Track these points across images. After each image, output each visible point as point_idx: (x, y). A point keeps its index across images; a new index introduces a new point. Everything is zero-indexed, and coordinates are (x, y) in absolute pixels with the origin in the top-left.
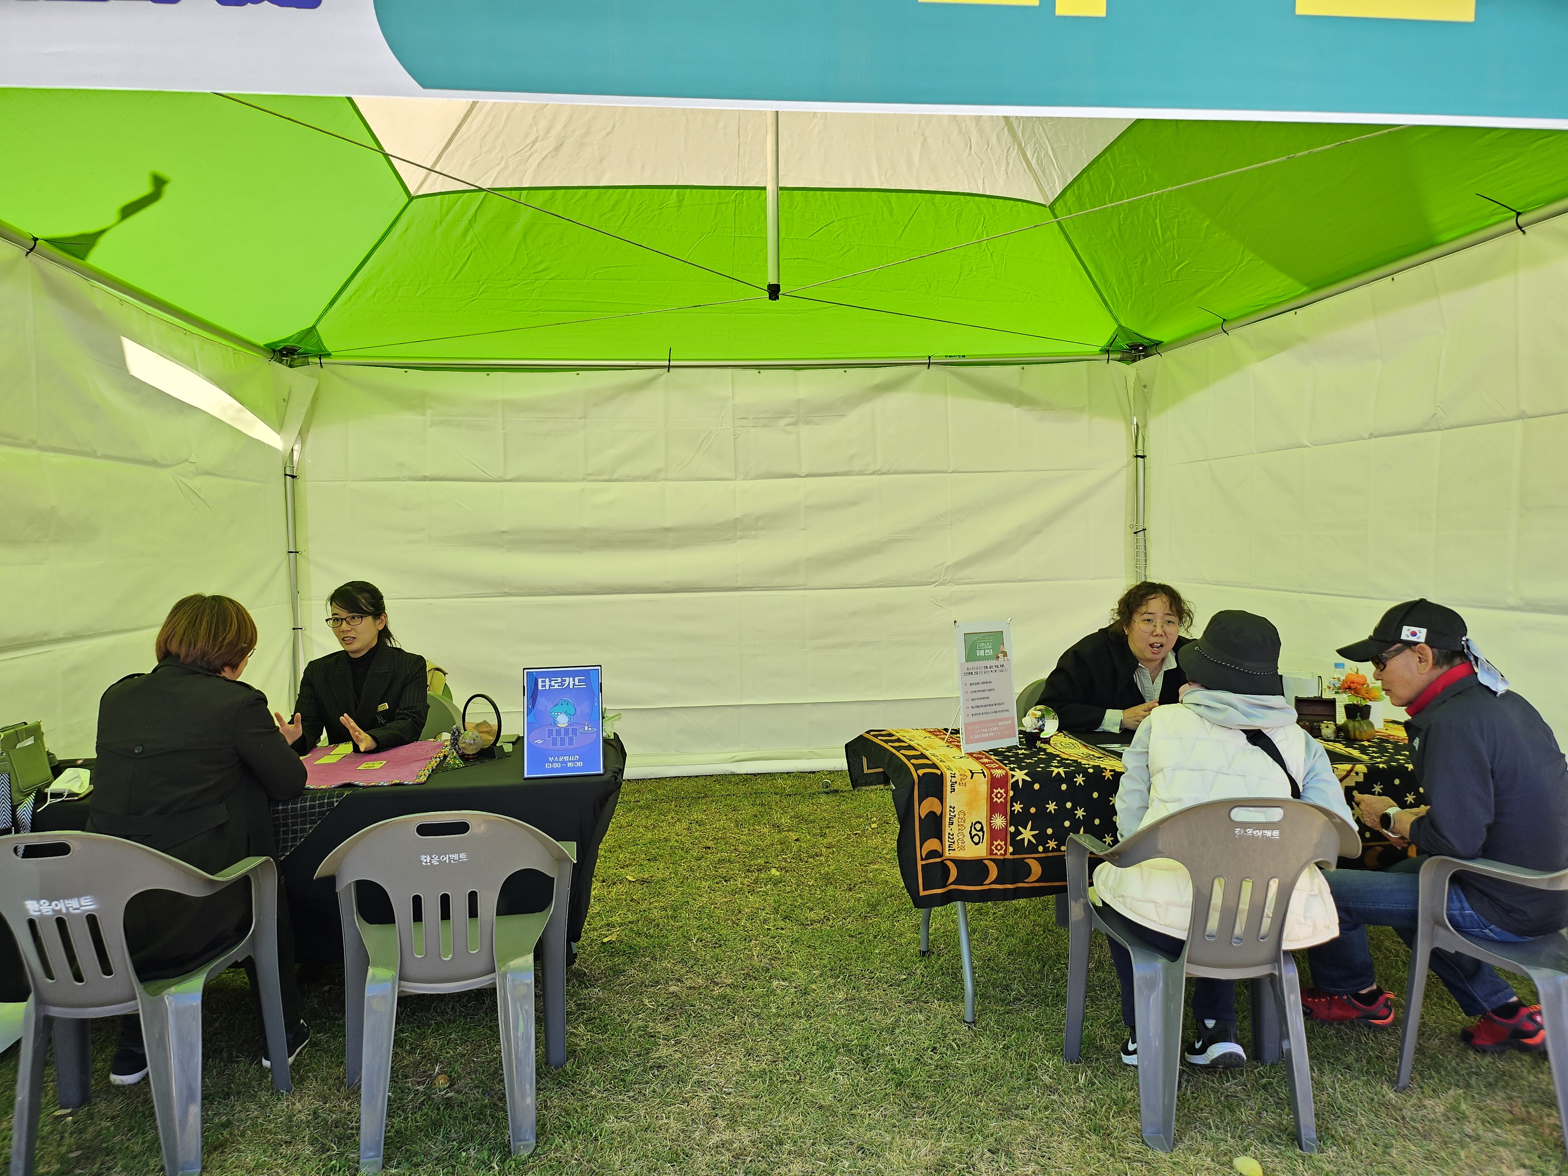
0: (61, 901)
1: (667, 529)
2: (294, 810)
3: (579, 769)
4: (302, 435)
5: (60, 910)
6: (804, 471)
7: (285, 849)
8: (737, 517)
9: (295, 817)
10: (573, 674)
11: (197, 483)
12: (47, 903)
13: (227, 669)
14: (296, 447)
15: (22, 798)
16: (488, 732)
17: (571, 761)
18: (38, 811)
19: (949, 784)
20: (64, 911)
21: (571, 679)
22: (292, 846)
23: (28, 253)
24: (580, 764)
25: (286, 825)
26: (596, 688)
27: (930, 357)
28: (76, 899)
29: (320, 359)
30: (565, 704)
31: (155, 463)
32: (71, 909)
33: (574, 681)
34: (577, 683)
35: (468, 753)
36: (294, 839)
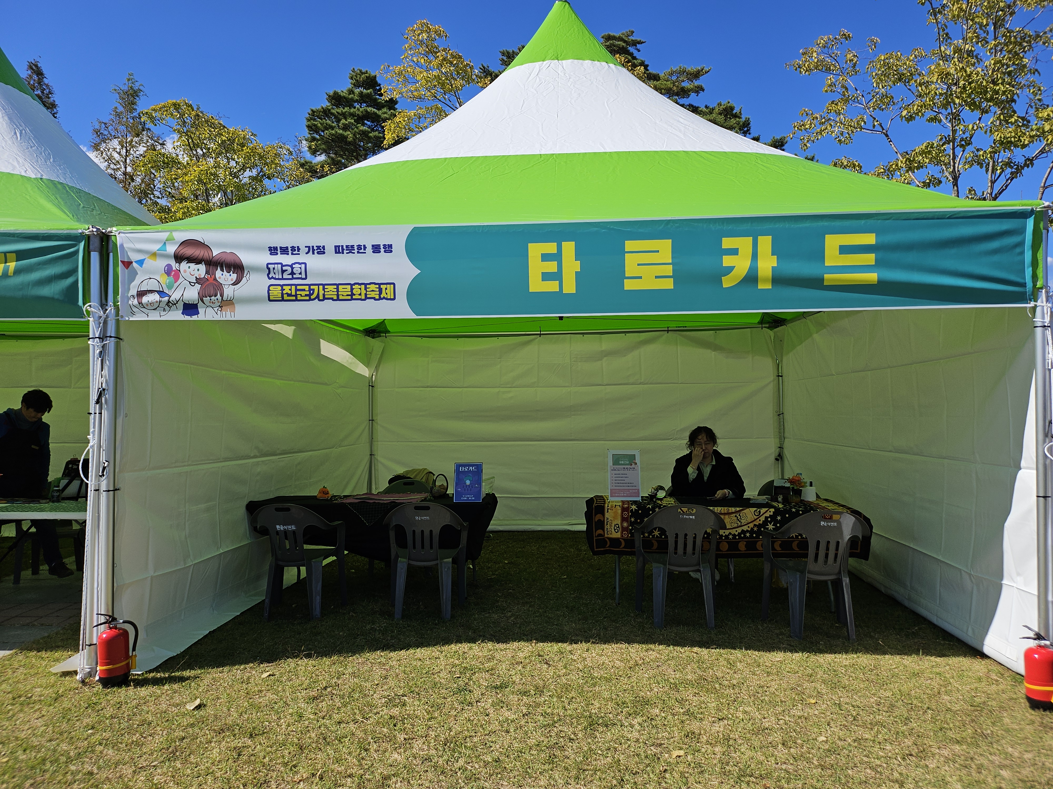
0: (286, 526)
4: (377, 368)
5: (286, 529)
6: (605, 383)
8: (572, 405)
11: (339, 391)
12: (282, 526)
14: (374, 374)
16: (443, 488)
19: (606, 509)
24: (473, 498)
26: (480, 471)
27: (668, 328)
28: (290, 526)
29: (386, 334)
30: (469, 476)
32: (289, 529)
33: (473, 468)
35: (436, 495)
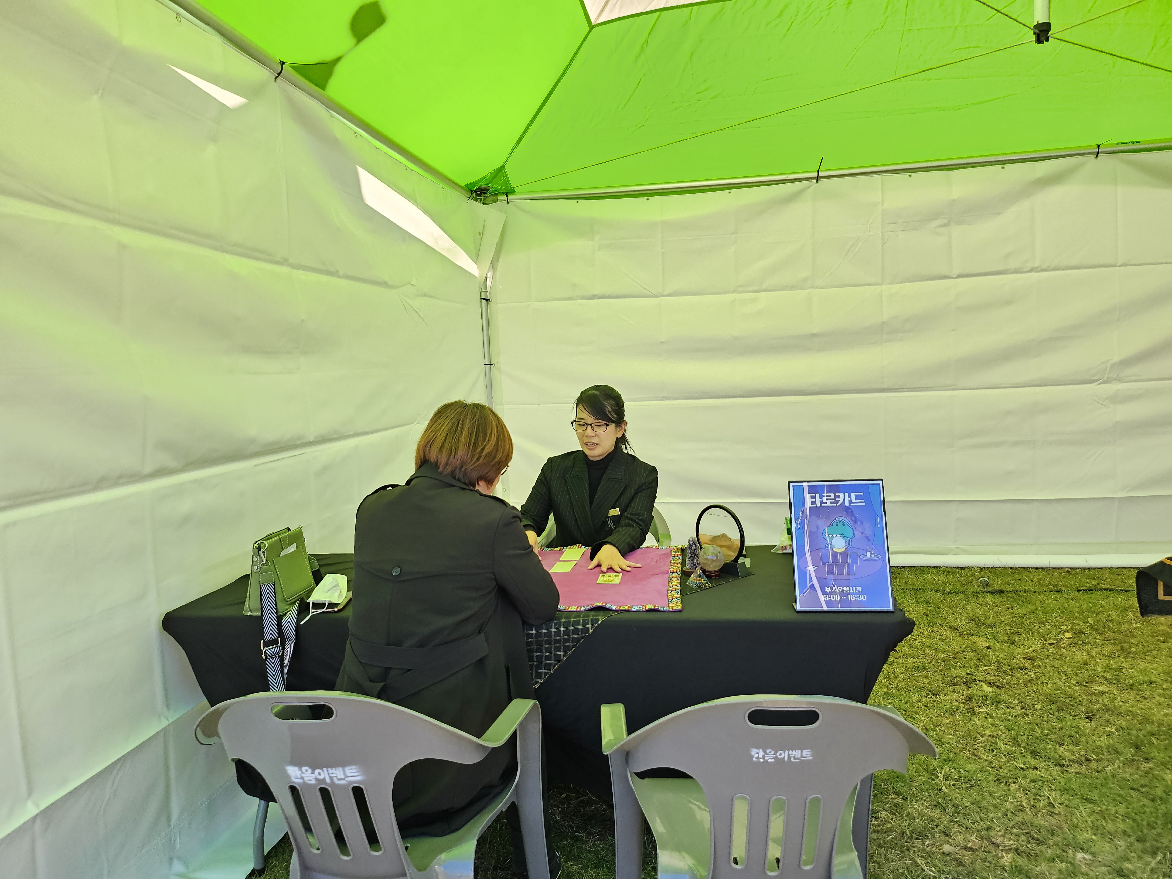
0: (325, 769)
1: (814, 335)
2: (548, 635)
3: (861, 603)
4: (494, 264)
5: (324, 780)
6: (956, 272)
7: (539, 676)
8: (884, 320)
9: (549, 642)
10: (849, 489)
11: (418, 303)
12: (310, 771)
13: (482, 483)
14: (489, 275)
15: (287, 607)
16: (728, 547)
17: (853, 594)
18: (302, 623)
20: (328, 780)
21: (847, 495)
22: (546, 674)
23: (277, 77)
24: (863, 598)
25: (539, 650)
26: (878, 507)
27: (1099, 146)
28: (341, 769)
29: (507, 196)
30: (840, 525)
31: (385, 284)
32: (335, 779)
33: (850, 497)
34: (853, 500)
35: (710, 570)
36: (548, 666)
